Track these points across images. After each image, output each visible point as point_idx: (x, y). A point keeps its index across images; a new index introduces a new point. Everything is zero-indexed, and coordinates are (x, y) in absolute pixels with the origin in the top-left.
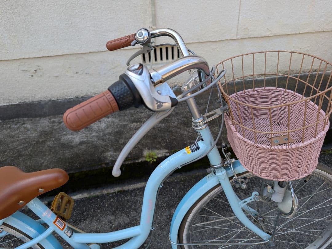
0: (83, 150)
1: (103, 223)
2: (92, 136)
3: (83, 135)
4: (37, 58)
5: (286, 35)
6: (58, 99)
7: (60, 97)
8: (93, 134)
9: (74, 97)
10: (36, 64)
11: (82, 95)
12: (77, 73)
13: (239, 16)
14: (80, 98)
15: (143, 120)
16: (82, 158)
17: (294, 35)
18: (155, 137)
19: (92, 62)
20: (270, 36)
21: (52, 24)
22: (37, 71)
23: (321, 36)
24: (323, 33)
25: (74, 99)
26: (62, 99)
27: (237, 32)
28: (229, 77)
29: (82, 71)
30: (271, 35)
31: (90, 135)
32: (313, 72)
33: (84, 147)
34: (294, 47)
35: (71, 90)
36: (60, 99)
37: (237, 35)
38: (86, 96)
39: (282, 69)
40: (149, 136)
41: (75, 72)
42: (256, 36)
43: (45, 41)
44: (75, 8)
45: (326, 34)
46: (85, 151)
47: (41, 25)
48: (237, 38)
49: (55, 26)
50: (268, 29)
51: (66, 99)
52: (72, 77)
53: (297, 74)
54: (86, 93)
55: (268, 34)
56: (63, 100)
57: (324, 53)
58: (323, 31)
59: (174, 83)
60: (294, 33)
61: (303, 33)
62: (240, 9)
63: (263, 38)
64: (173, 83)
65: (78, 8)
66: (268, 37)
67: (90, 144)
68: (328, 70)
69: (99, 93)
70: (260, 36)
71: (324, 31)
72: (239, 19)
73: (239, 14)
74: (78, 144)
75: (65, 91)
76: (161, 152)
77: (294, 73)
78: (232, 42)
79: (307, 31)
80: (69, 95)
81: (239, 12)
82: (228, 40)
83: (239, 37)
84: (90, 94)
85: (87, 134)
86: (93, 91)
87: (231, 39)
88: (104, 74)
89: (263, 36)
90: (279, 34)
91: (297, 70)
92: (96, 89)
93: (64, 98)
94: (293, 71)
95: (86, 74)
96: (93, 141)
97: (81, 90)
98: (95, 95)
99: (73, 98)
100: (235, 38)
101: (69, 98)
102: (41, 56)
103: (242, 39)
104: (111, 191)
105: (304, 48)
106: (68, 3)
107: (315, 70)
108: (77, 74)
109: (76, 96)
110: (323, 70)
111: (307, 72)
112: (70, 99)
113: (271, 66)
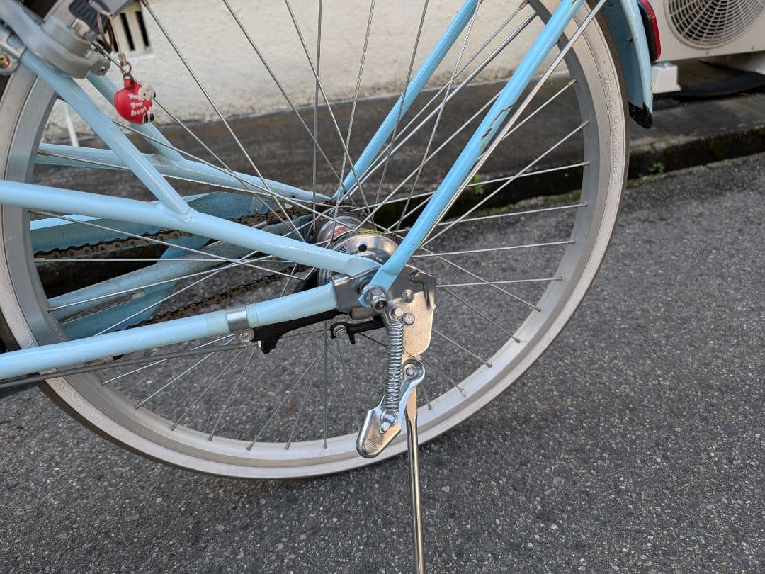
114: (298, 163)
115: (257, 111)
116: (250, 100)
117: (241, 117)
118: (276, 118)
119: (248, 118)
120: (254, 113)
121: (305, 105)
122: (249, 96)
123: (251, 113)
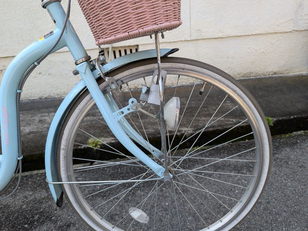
0: (29, 138)
1: (18, 198)
2: (43, 127)
3: (35, 127)
4: (3, 58)
5: (239, 36)
6: (23, 99)
7: (25, 98)
8: (44, 126)
9: (38, 98)
10: (2, 64)
11: (45, 96)
12: (40, 73)
13: (190, 18)
14: (43, 99)
15: (97, 115)
16: (26, 145)
17: (247, 37)
18: (105, 127)
19: (54, 62)
20: (223, 38)
21: (16, 26)
22: (3, 71)
23: (274, 37)
24: (275, 34)
25: (38, 100)
26: (26, 100)
27: (190, 34)
28: (189, 80)
29: (45, 71)
30: (224, 36)
31: (41, 126)
32: (274, 74)
33: (31, 136)
34: (249, 48)
35: (35, 91)
36: (24, 100)
37: (190, 36)
38: (49, 97)
39: (241, 71)
40: (99, 127)
41: (38, 72)
42: (209, 38)
43: (10, 42)
44: (38, 12)
45: (279, 35)
46: (31, 139)
47: (6, 27)
48: (191, 39)
49: (20, 28)
50: (220, 30)
51: (30, 100)
52: (35, 77)
53: (257, 76)
54: (49, 94)
55: (220, 35)
56: (28, 101)
57: (281, 54)
58: (274, 32)
59: (135, 84)
60: (246, 34)
61: (255, 35)
62: (190, 12)
63: (216, 39)
64: (133, 85)
65: (40, 11)
66: (221, 38)
67: (39, 134)
68: (289, 73)
69: (61, 94)
70: (213, 37)
71: (276, 33)
72: (190, 21)
73: (190, 16)
74: (26, 133)
75: (29, 91)
76: (107, 139)
77: (254, 76)
78: (186, 43)
79: (258, 32)
80: (33, 96)
81: (190, 15)
82: (182, 41)
83: (192, 38)
84: (53, 95)
85: (39, 126)
86: (56, 92)
87: (186, 40)
88: (66, 74)
89: (216, 37)
90: (231, 36)
91: (256, 72)
92: (59, 90)
93: (29, 99)
94: (253, 73)
95: (49, 74)
96: (42, 132)
97: (45, 91)
98: (58, 96)
99: (36, 99)
100: (189, 39)
101: (33, 98)
102: (6, 56)
103: (196, 40)
104: (42, 171)
105: (259, 50)
106: (31, 7)
107: (275, 72)
108: (40, 75)
109: (39, 97)
110: (283, 72)
111: (267, 75)
112: (33, 100)
113: (229, 68)
114: (194, 108)
115: (174, 85)
116: (172, 81)
117: (168, 87)
118: (181, 88)
119: (171, 87)
120: (173, 85)
121: (192, 83)
122: (172, 79)
123: (172, 86)
